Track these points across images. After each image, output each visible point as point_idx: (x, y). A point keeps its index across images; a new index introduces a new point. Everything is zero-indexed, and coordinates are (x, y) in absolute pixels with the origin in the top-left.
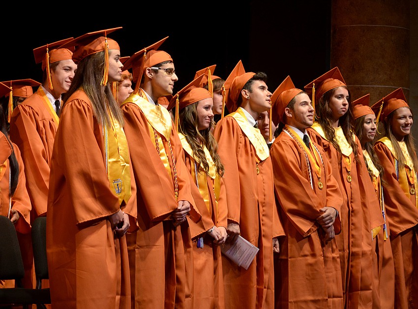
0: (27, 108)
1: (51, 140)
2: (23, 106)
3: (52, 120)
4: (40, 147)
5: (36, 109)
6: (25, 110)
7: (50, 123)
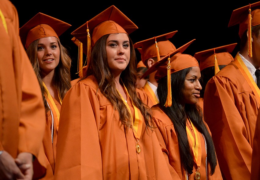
0: (223, 80)
1: (252, 117)
2: (219, 77)
3: (253, 93)
4: (240, 124)
5: (234, 81)
6: (221, 82)
7: (250, 97)
